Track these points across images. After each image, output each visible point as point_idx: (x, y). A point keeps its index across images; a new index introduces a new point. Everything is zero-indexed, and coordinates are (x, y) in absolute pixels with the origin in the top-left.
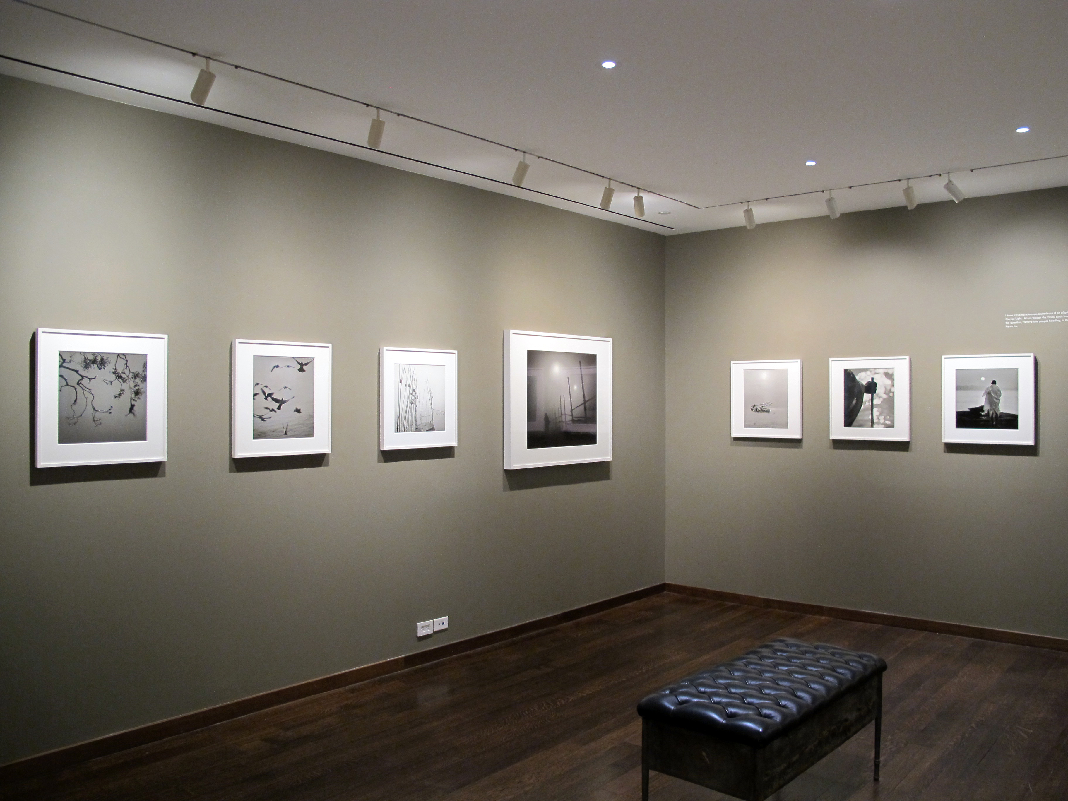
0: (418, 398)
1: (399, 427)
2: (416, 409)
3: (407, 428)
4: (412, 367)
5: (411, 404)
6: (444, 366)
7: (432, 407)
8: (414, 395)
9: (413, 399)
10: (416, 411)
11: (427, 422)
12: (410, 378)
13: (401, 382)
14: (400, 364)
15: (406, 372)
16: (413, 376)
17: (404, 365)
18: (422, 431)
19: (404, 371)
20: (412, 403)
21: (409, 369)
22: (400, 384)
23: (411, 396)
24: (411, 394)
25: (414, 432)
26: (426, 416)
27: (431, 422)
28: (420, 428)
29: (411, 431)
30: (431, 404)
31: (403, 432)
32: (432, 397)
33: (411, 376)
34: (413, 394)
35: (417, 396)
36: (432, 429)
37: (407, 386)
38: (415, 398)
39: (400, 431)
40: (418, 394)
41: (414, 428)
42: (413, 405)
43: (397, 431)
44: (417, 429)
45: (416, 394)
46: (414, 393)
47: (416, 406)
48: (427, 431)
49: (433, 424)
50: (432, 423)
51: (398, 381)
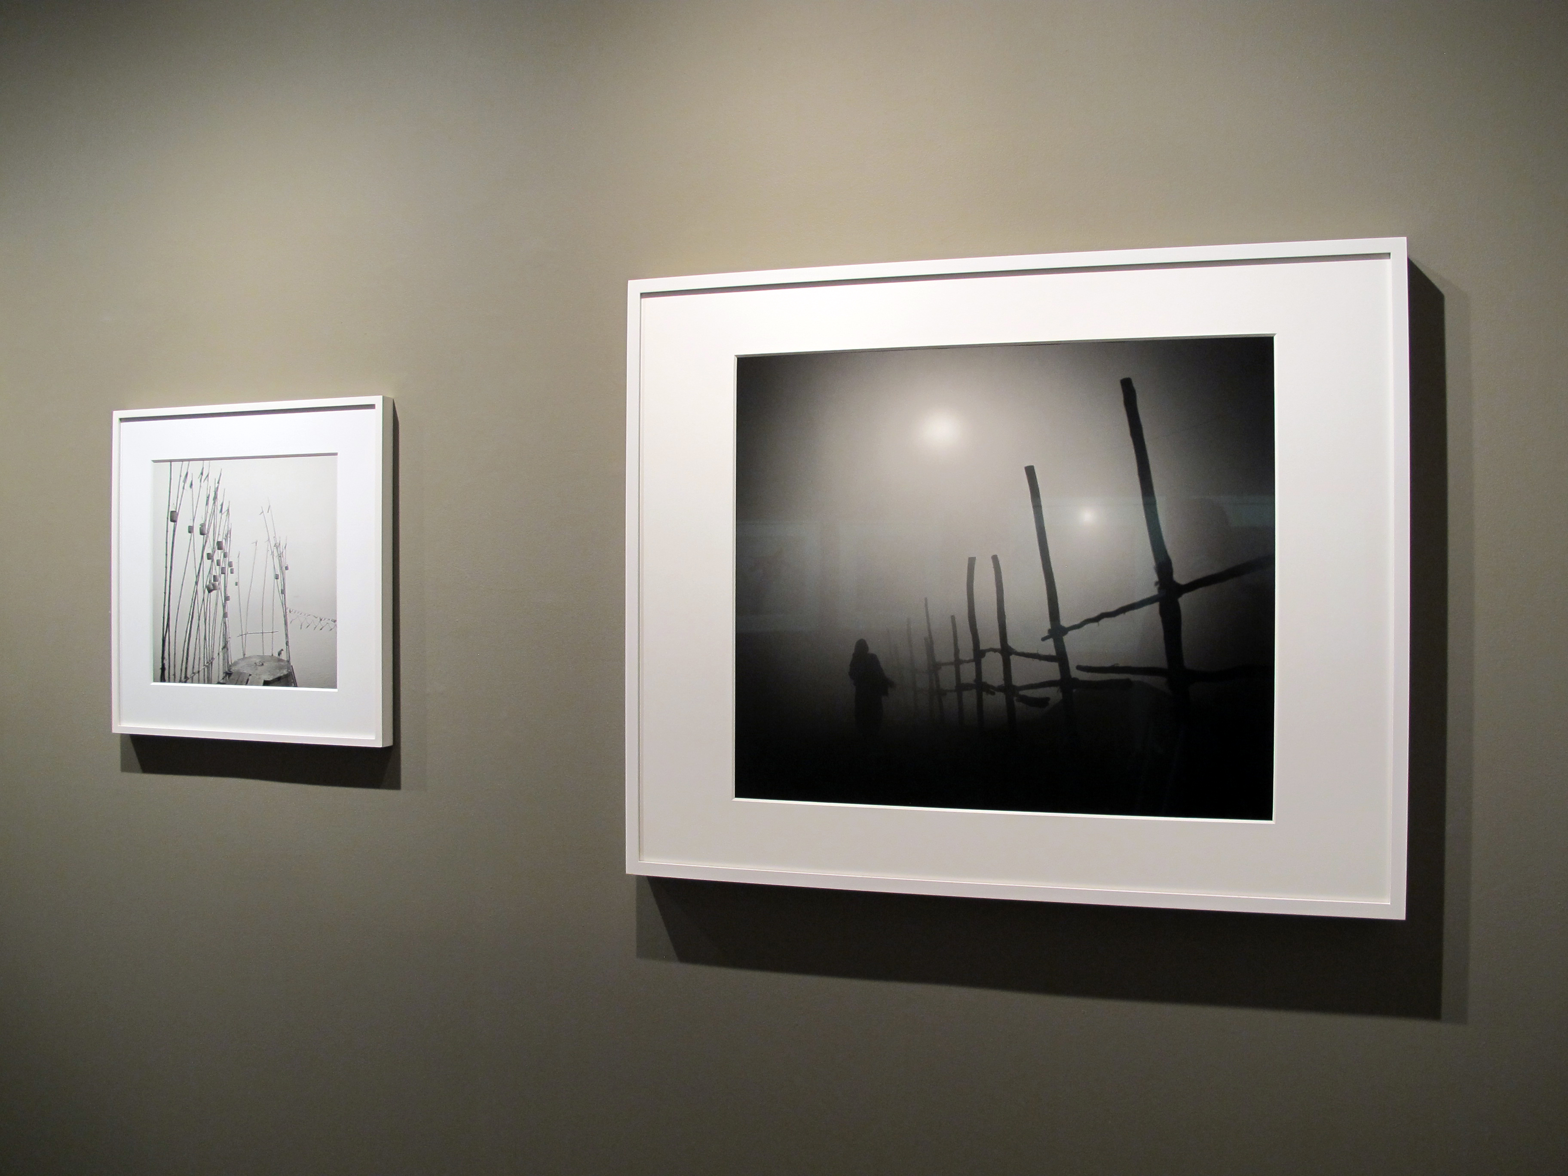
0: (232, 573)
1: (167, 667)
2: (224, 607)
3: (196, 670)
4: (214, 469)
5: (210, 591)
6: (336, 454)
7: (284, 604)
8: (218, 564)
9: (214, 573)
10: (225, 615)
11: (268, 653)
12: (207, 504)
13: (174, 520)
14: (171, 461)
15: (191, 485)
16: (215, 498)
17: (186, 463)
18: (247, 684)
19: (185, 482)
20: (212, 587)
21: (202, 474)
22: (171, 524)
23: (207, 563)
24: (210, 557)
25: (219, 683)
26: (262, 633)
27: (279, 654)
28: (240, 674)
29: (209, 681)
30: (283, 592)
31: (180, 681)
32: (287, 568)
33: (208, 497)
34: (216, 558)
35: (230, 564)
36: (286, 679)
37: (197, 530)
38: (223, 571)
39: (172, 677)
40: (232, 557)
41: (218, 669)
42: (215, 592)
43: (163, 679)
44: (230, 676)
45: (225, 556)
46: (218, 555)
47: (227, 598)
48: (266, 683)
49: (288, 661)
50: (284, 656)
51: (164, 515)
